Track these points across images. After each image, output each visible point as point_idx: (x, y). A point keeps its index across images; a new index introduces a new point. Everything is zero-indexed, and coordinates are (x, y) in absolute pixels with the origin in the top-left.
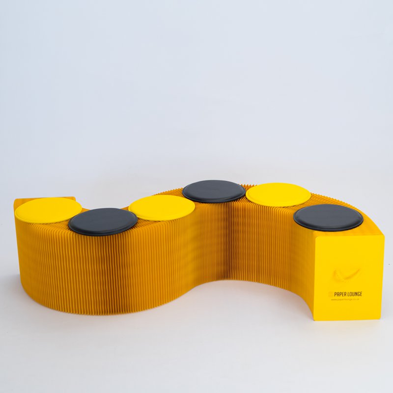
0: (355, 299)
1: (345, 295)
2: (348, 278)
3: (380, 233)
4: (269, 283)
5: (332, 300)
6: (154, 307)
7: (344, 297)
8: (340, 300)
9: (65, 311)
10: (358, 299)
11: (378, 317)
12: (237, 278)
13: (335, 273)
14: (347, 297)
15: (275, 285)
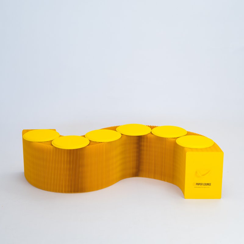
0: (207, 187)
1: (202, 184)
2: (203, 175)
3: (221, 151)
4: (161, 179)
5: (195, 187)
6: (97, 190)
7: (201, 186)
8: (199, 187)
9: (48, 191)
10: (209, 187)
11: (220, 198)
12: (142, 176)
13: (196, 172)
14: (203, 186)
15: (164, 180)
